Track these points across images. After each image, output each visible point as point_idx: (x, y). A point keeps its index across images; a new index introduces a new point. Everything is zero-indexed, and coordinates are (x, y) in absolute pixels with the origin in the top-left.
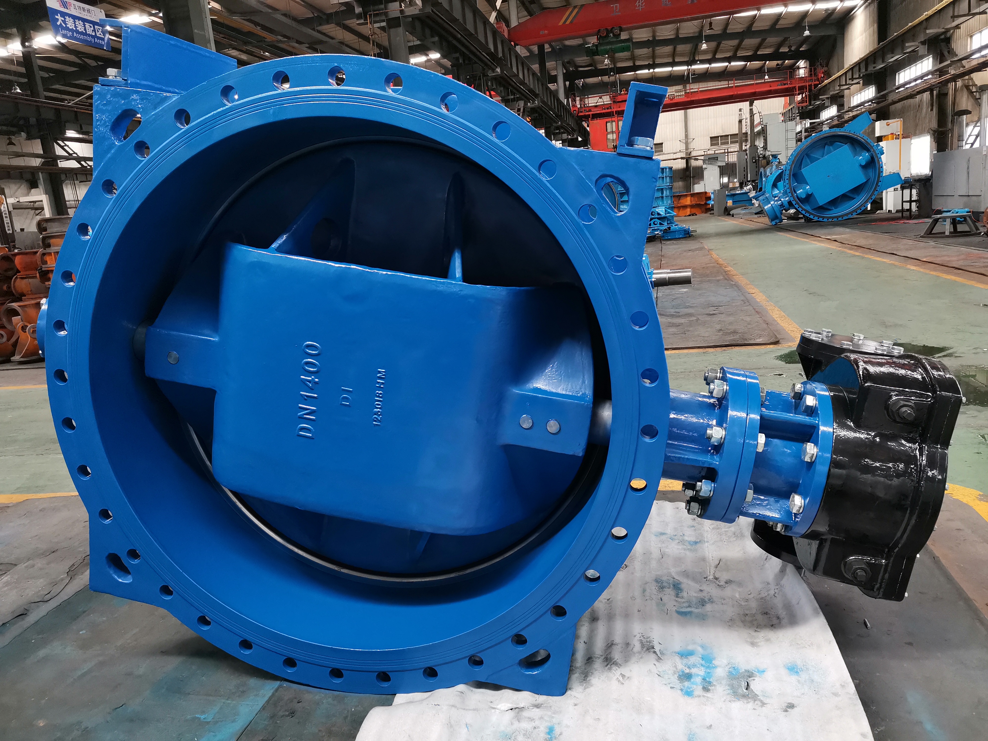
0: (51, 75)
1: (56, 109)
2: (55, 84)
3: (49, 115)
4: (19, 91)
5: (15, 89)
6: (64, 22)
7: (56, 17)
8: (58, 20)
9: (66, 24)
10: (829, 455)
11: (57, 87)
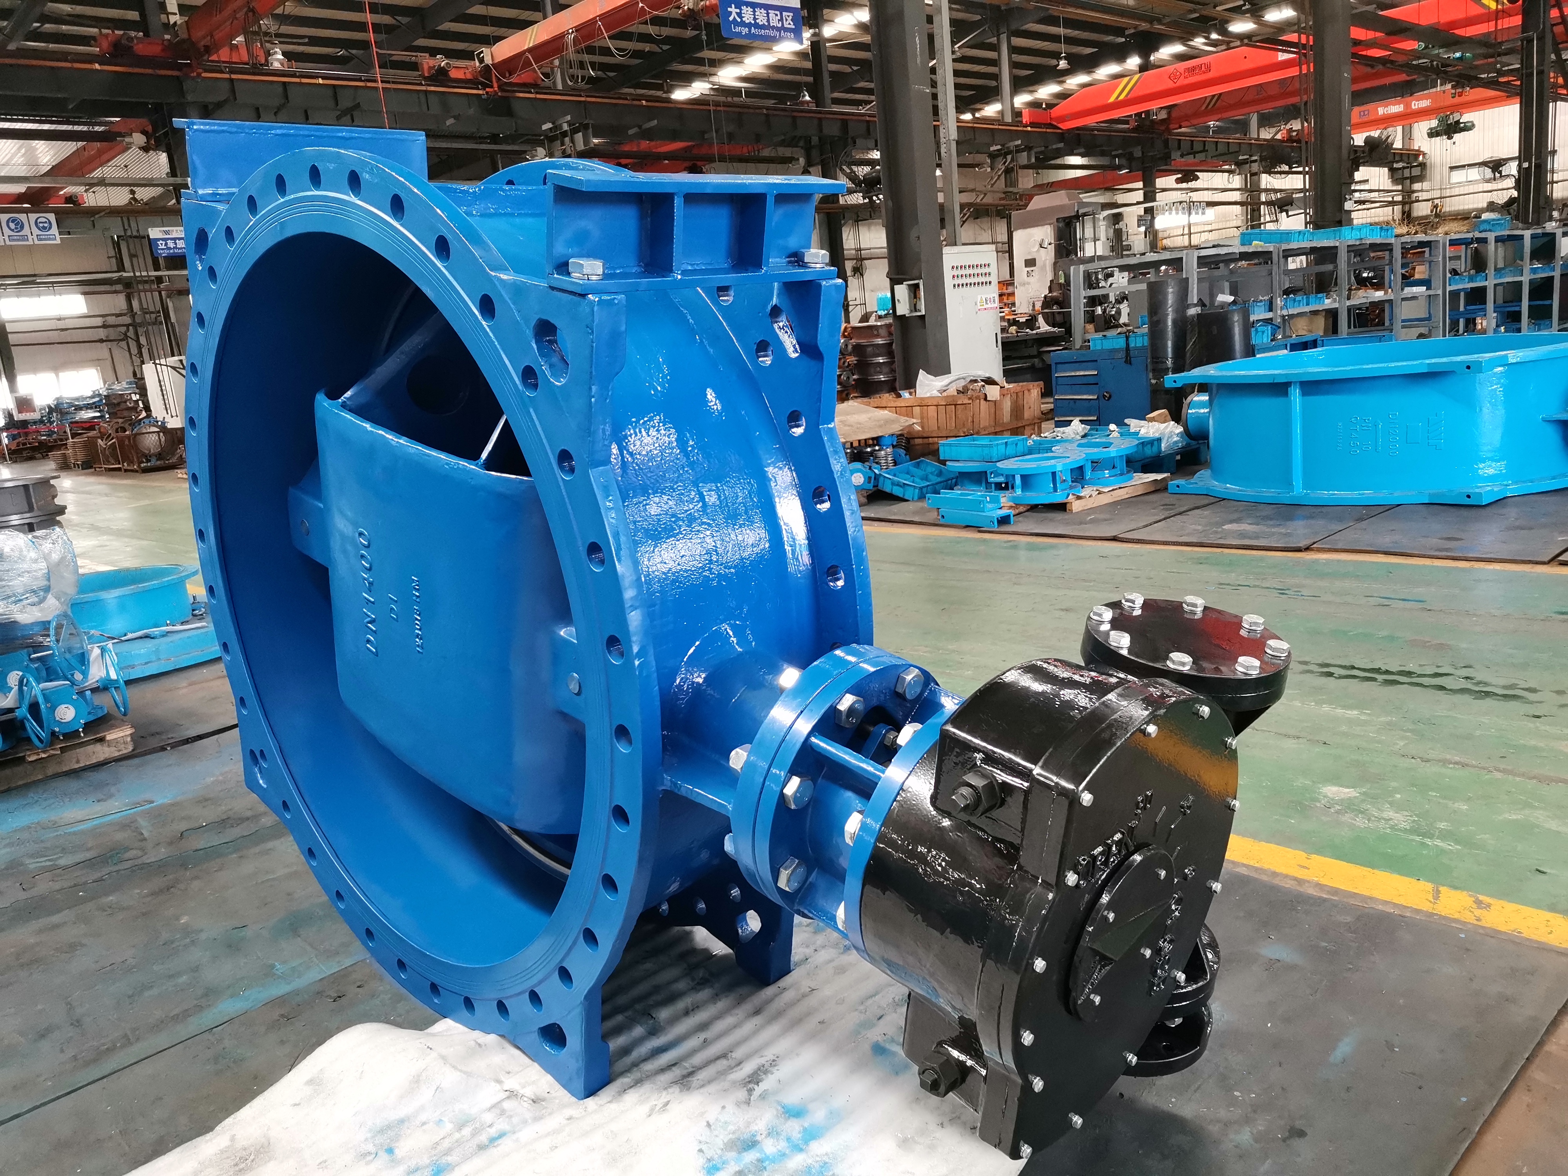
0: (855, 68)
1: (842, 120)
2: (858, 82)
3: (833, 130)
4: (807, 98)
5: (804, 96)
6: (739, 15)
7: (729, 9)
8: (731, 13)
9: (741, 17)
10: (872, 841)
11: (862, 84)
